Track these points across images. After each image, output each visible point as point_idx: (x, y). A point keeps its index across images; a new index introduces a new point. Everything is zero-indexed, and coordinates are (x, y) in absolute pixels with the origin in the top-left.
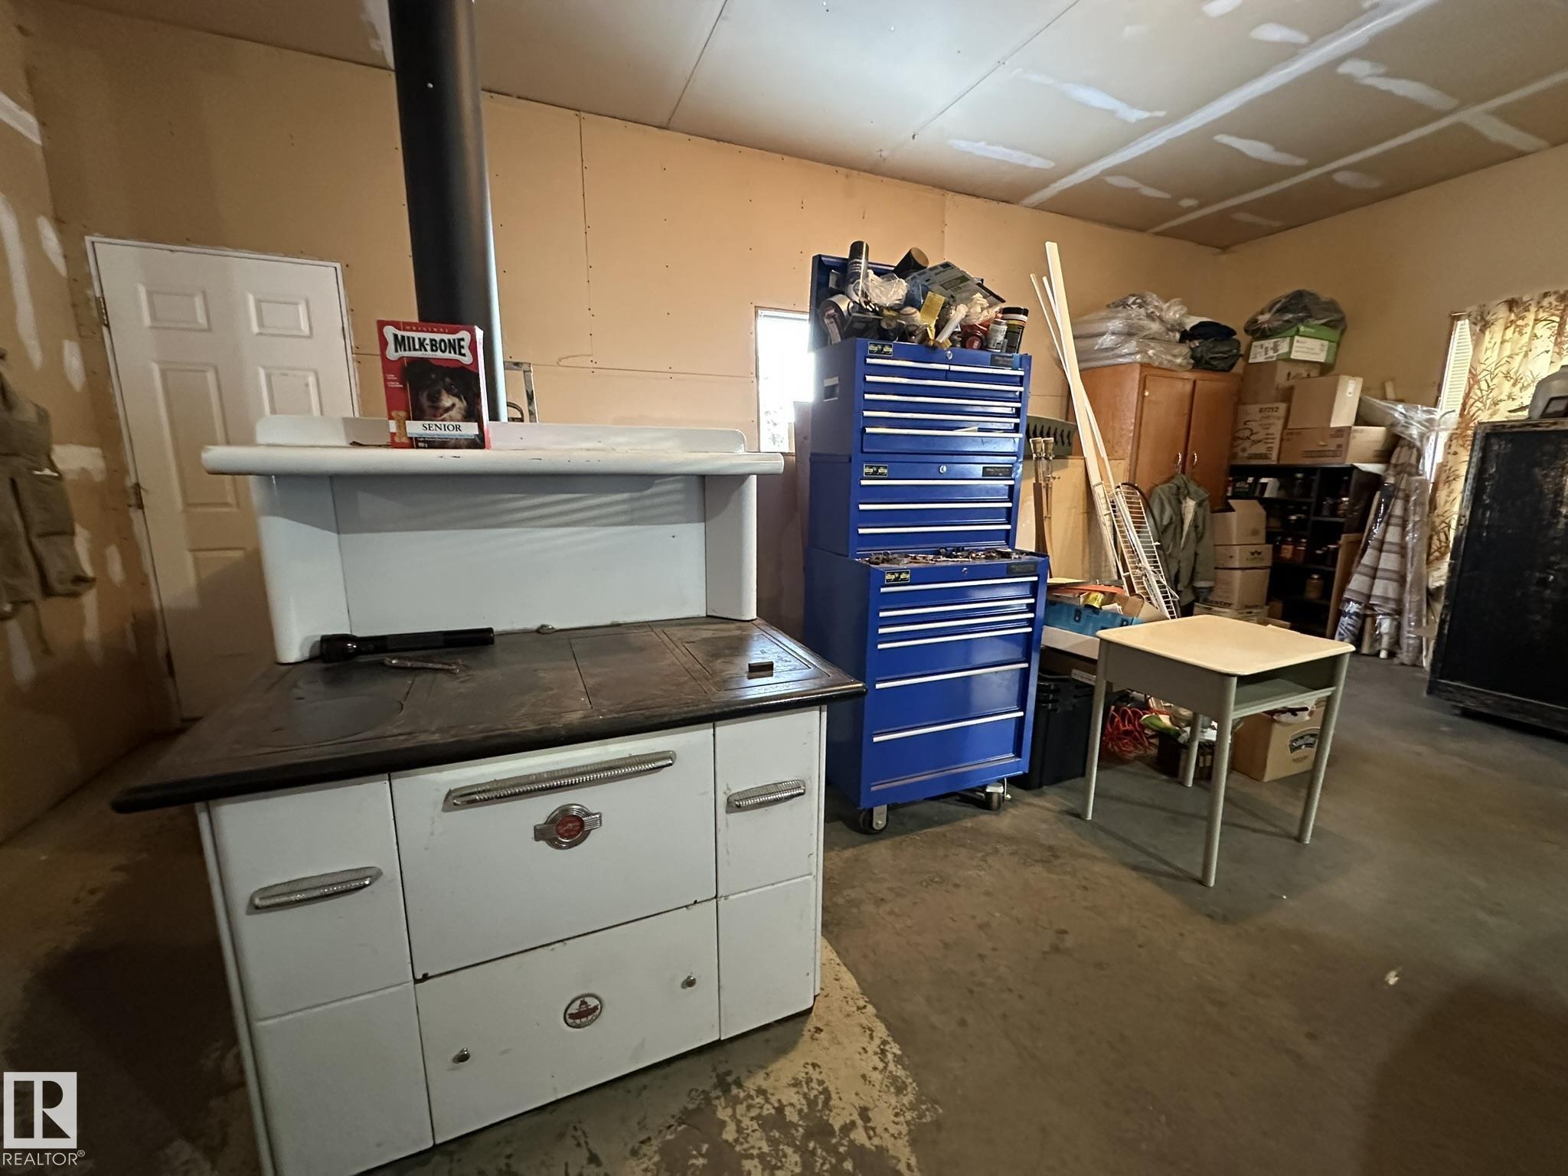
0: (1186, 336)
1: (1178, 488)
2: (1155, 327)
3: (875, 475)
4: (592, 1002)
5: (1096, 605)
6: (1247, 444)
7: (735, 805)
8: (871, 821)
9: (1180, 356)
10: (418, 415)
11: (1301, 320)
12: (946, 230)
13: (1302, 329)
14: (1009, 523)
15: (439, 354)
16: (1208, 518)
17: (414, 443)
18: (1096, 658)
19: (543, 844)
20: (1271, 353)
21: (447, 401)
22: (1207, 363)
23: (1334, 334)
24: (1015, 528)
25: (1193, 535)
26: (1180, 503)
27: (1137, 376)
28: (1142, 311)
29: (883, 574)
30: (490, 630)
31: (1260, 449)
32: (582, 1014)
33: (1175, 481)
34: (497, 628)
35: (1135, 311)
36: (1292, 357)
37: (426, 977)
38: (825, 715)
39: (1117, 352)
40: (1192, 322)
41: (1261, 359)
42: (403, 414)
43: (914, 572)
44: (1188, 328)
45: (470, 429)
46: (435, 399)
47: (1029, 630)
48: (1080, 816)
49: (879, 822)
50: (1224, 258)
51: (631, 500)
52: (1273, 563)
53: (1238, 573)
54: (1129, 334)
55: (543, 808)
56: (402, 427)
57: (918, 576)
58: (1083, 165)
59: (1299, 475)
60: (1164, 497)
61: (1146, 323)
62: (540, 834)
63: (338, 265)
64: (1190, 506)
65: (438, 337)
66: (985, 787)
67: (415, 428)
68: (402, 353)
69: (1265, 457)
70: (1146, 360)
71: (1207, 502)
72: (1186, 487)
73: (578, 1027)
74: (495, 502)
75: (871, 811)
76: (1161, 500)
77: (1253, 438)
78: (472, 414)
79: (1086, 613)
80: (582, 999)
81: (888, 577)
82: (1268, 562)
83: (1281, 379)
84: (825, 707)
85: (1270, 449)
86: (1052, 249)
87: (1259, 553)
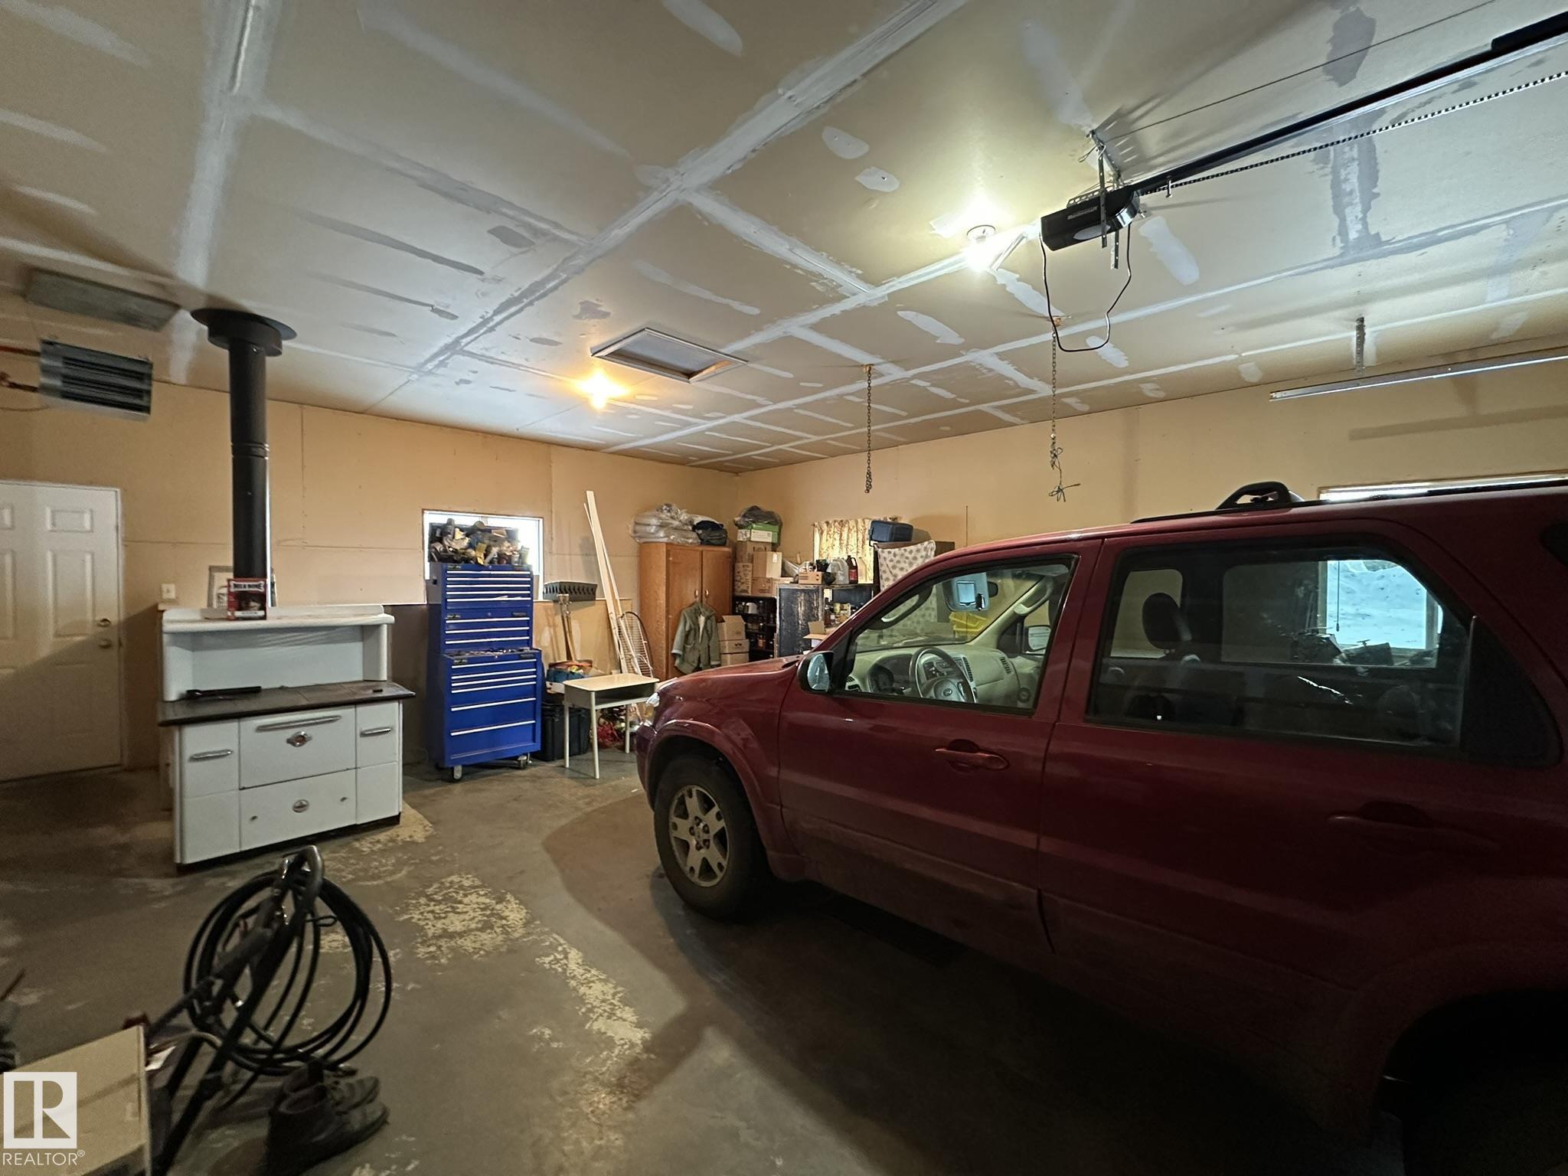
0: (695, 528)
1: (696, 610)
2: (676, 523)
3: (454, 618)
4: (304, 803)
5: (573, 671)
6: (739, 584)
7: (363, 735)
8: (453, 775)
9: (692, 538)
10: (240, 609)
11: (754, 522)
12: (553, 465)
13: (754, 526)
14: (528, 636)
15: (251, 589)
16: (714, 626)
17: (238, 619)
18: (563, 692)
19: (290, 745)
20: (744, 537)
21: (253, 604)
22: (708, 541)
23: (776, 528)
24: (531, 638)
25: (706, 635)
26: (697, 618)
27: (665, 550)
28: (669, 514)
29: (453, 660)
30: (260, 687)
31: (743, 587)
32: (300, 807)
33: (694, 606)
34: (264, 687)
35: (665, 515)
36: (752, 540)
37: (244, 788)
38: (401, 705)
39: (657, 535)
40: (698, 519)
41: (741, 539)
42: (233, 609)
43: (469, 659)
44: (695, 523)
45: (261, 613)
46: (247, 603)
47: (534, 683)
48: (564, 766)
49: (458, 774)
50: (737, 478)
51: (326, 635)
52: (750, 649)
53: (729, 656)
54: (661, 526)
55: (290, 733)
56: (233, 614)
57: (470, 661)
58: (623, 443)
59: (761, 602)
60: (686, 615)
61: (671, 521)
62: (289, 741)
63: (118, 490)
64: (702, 619)
65: (251, 583)
66: (517, 757)
67: (238, 614)
68: (237, 589)
69: (746, 591)
70: (670, 541)
71: (713, 617)
72: (699, 609)
73: (300, 812)
74: (264, 638)
75: (452, 769)
76: (685, 618)
77: (742, 581)
78: (263, 608)
79: (571, 675)
80: (300, 801)
81: (456, 661)
82: (747, 649)
83: (749, 549)
84: (401, 701)
85: (748, 587)
86: (590, 495)
87: (740, 645)
